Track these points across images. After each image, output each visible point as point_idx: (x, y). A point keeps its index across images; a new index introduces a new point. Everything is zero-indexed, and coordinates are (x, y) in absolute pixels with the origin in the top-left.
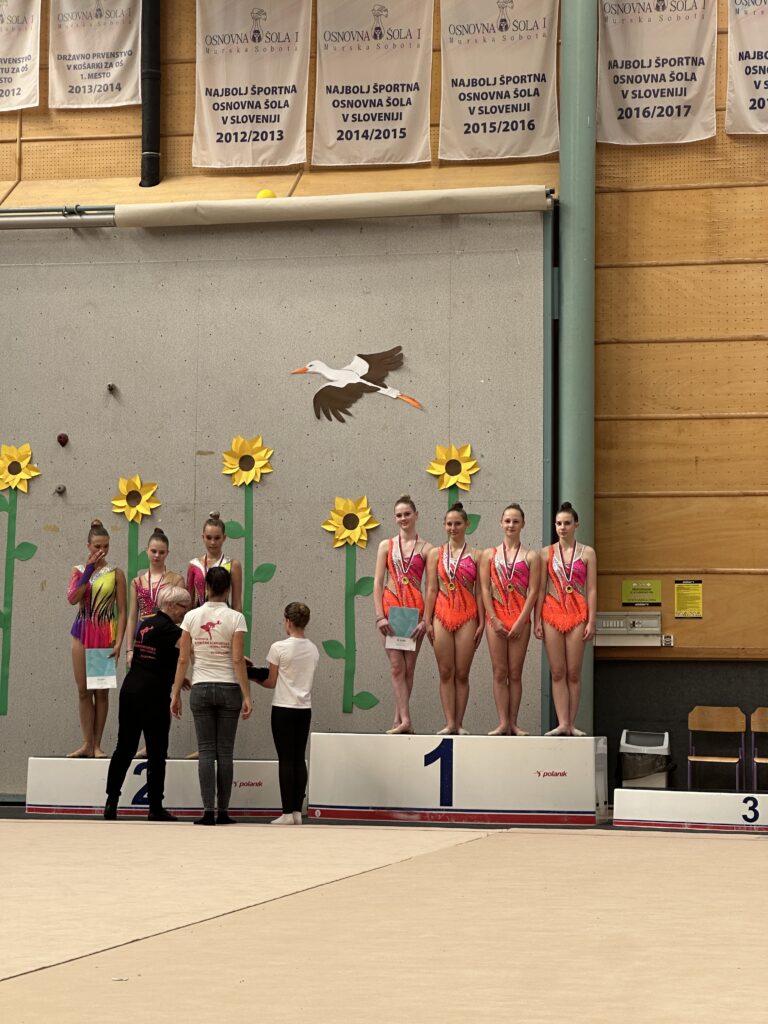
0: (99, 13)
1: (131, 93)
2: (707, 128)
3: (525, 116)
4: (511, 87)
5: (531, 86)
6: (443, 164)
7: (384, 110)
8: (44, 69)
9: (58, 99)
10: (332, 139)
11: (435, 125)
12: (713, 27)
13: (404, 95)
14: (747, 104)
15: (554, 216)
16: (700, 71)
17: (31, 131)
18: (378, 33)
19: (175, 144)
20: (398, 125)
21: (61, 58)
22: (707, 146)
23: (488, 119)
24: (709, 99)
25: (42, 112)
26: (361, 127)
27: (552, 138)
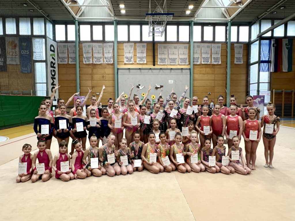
3: (186, 61)
4: (184, 59)
6: (179, 65)
7: (174, 60)
11: (178, 62)
12: (200, 55)
14: (203, 61)
15: (190, 70)
16: (199, 58)
22: (199, 65)
24: (200, 61)
26: (172, 62)
27: (187, 63)
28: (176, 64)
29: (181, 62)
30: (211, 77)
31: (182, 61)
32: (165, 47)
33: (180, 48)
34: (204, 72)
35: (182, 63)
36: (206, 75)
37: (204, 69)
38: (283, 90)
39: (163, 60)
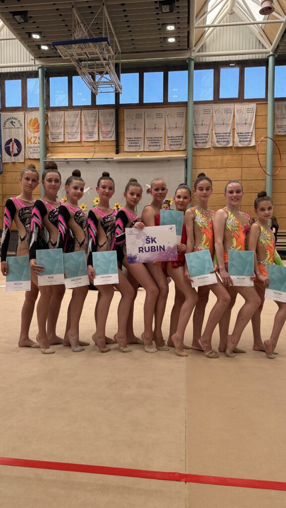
0: (108, 124)
1: (114, 138)
2: (209, 145)
3: (180, 143)
4: (177, 138)
5: (181, 138)
6: (166, 151)
7: (156, 141)
8: (99, 133)
9: (101, 139)
10: (148, 146)
11: (165, 144)
12: (211, 128)
13: (160, 139)
14: (216, 142)
15: (186, 160)
16: (208, 136)
17: (97, 144)
18: (155, 128)
19: (121, 147)
20: (159, 144)
21: (102, 132)
22: (209, 149)
23: (174, 143)
24: (210, 141)
25: (98, 141)
26: (152, 144)
27: (182, 147)
28: (160, 149)
30: (233, 173)
31: (172, 143)
32: (139, 116)
33: (169, 116)
35: (172, 147)
36: (222, 170)
37: (220, 158)
39: (134, 142)
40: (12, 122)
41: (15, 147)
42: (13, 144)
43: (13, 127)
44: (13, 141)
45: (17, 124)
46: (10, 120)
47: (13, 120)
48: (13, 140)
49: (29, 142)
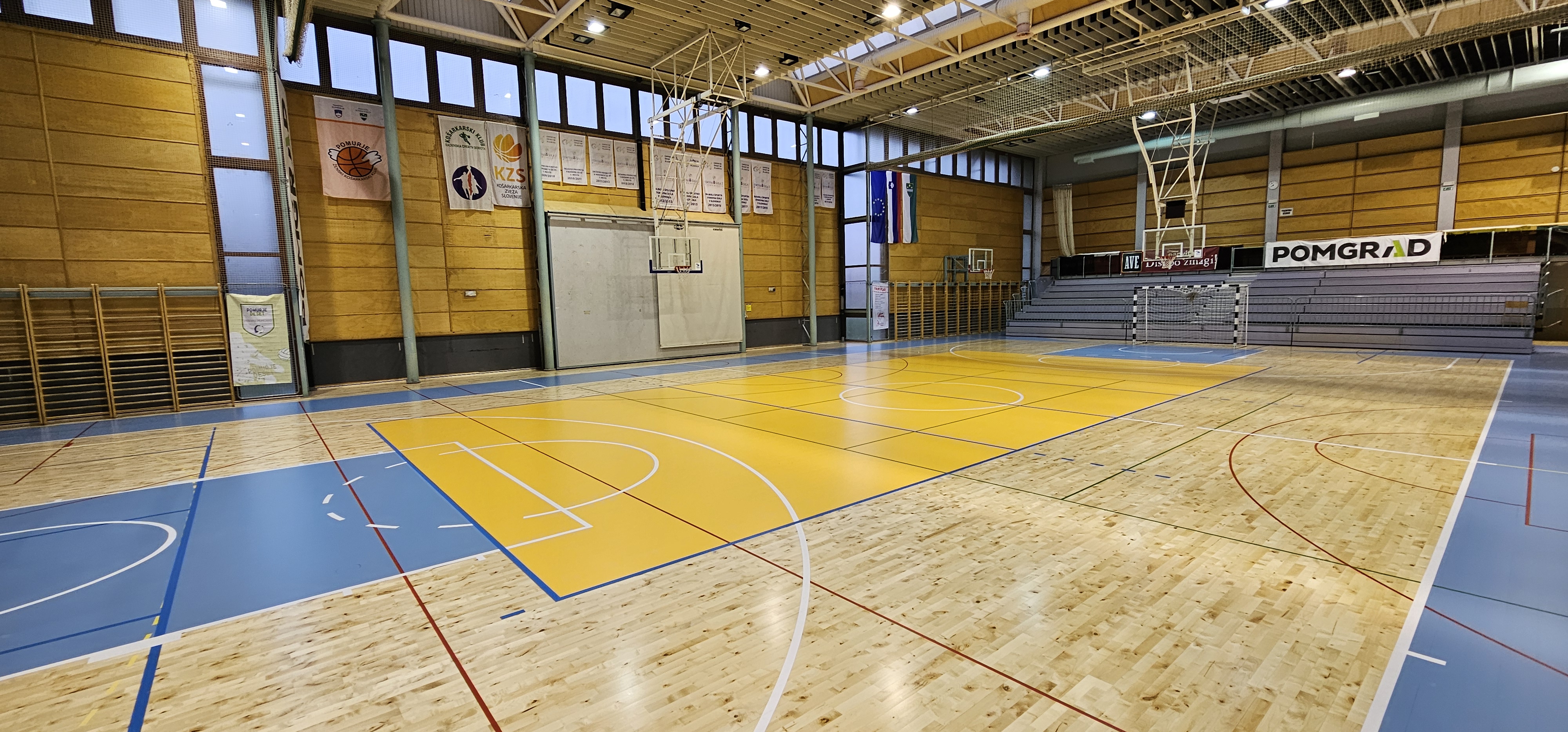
0: (627, 164)
1: (637, 187)
5: (721, 197)
8: (615, 176)
9: (619, 185)
17: (612, 193)
19: (647, 200)
21: (619, 175)
25: (615, 188)
27: (724, 208)
28: (697, 208)
29: (710, 205)
30: (772, 247)
31: (711, 203)
34: (759, 235)
35: (711, 207)
36: (763, 242)
37: (759, 226)
38: (922, 282)
39: (666, 196)
40: (463, 136)
41: (474, 183)
42: (470, 176)
43: (468, 144)
44: (470, 171)
45: (473, 140)
46: (461, 132)
47: (467, 133)
48: (469, 168)
49: (499, 176)
